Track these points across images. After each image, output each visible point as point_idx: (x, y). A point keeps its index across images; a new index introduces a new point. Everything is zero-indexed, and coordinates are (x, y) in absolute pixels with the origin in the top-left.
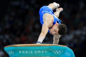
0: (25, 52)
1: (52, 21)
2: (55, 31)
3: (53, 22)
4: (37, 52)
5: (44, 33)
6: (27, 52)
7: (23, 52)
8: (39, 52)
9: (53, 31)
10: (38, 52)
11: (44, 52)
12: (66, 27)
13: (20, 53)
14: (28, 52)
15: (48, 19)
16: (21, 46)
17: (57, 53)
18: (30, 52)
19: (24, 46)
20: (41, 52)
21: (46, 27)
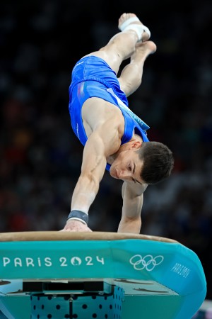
0: (24, 263)
1: (120, 132)
2: (130, 169)
3: (121, 135)
4: (68, 262)
5: (91, 179)
6: (30, 262)
7: (18, 262)
8: (76, 261)
9: (123, 170)
10: (72, 261)
11: (94, 261)
12: (170, 152)
13: (5, 264)
14: (35, 262)
15: (102, 122)
16: (10, 240)
17: (141, 265)
18: (43, 262)
19: (20, 240)
20: (84, 262)
21: (97, 154)
